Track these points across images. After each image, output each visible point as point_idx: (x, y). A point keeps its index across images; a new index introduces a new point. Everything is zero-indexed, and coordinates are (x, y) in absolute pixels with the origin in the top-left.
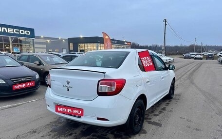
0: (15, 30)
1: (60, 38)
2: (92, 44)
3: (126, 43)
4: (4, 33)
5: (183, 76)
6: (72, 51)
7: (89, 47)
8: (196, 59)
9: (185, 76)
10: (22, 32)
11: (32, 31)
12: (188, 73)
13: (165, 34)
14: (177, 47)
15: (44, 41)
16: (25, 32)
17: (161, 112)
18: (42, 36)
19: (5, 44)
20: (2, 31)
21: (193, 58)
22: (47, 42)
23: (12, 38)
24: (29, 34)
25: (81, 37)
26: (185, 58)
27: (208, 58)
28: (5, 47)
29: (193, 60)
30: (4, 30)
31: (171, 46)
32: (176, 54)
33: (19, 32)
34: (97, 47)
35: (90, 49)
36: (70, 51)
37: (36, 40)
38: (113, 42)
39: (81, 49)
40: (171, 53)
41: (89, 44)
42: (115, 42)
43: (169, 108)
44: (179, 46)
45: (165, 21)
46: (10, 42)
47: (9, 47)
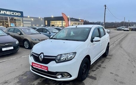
0: (11, 12)
1: (39, 18)
2: (59, 21)
3: (80, 21)
4: (5, 14)
5: (115, 42)
6: (46, 25)
7: (57, 23)
8: (125, 30)
9: (117, 42)
10: (16, 14)
11: (22, 13)
12: (119, 40)
13: (105, 14)
14: (113, 23)
15: (30, 19)
16: (17, 14)
17: (97, 68)
18: (29, 17)
19: (5, 21)
20: (4, 13)
21: (123, 30)
22: (31, 20)
23: (9, 18)
24: (20, 15)
25: (52, 16)
26: (118, 30)
27: (132, 30)
28: (5, 23)
29: (123, 31)
30: (5, 12)
31: (109, 22)
32: (112, 28)
33: (14, 14)
34: (62, 23)
35: (58, 24)
36: (45, 25)
37: (24, 19)
38: (72, 20)
39: (52, 24)
40: (109, 27)
41: (57, 21)
42: (74, 20)
43: (103, 65)
44: (114, 22)
45: (105, 6)
46: (9, 20)
47: (8, 23)
